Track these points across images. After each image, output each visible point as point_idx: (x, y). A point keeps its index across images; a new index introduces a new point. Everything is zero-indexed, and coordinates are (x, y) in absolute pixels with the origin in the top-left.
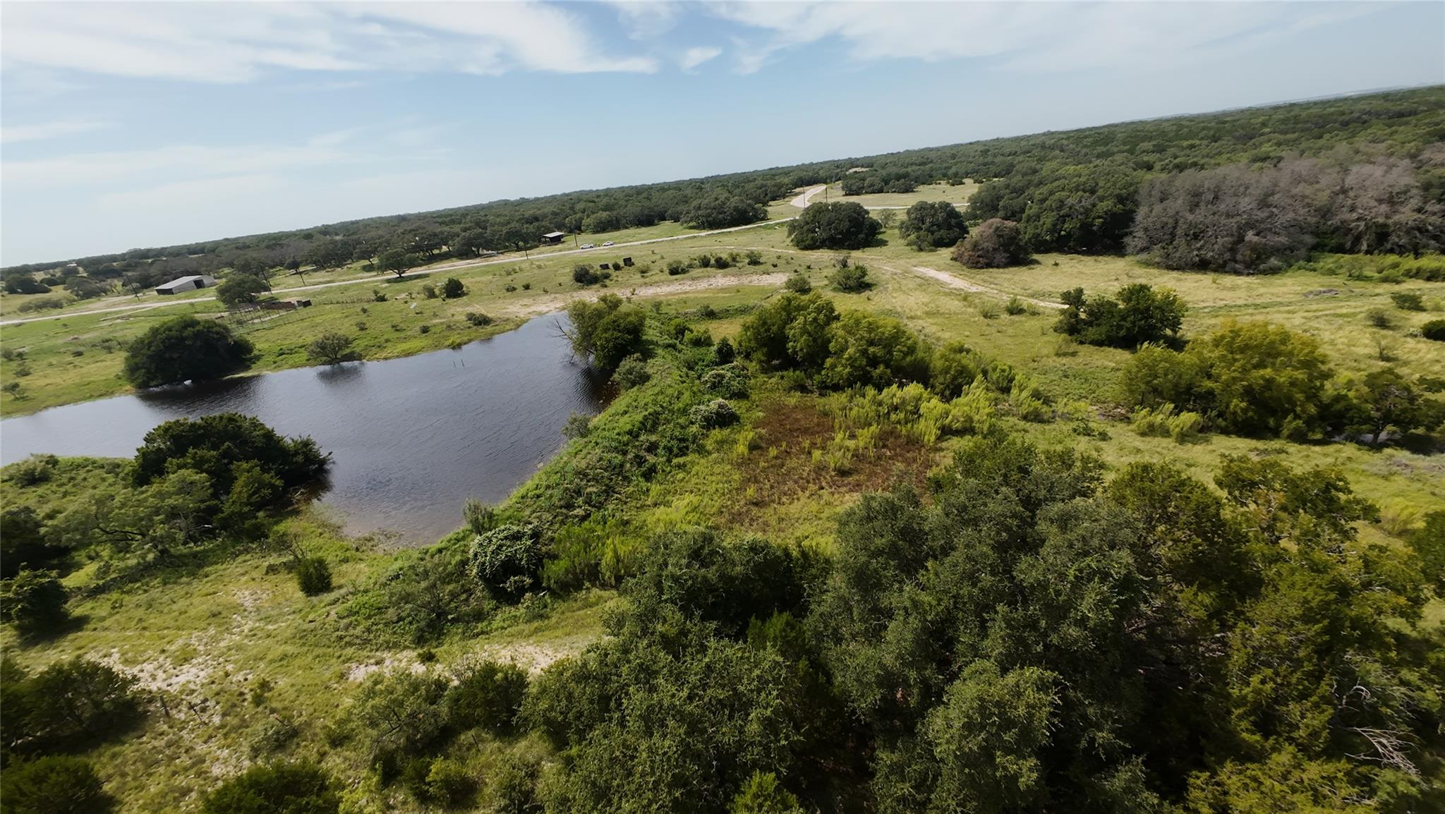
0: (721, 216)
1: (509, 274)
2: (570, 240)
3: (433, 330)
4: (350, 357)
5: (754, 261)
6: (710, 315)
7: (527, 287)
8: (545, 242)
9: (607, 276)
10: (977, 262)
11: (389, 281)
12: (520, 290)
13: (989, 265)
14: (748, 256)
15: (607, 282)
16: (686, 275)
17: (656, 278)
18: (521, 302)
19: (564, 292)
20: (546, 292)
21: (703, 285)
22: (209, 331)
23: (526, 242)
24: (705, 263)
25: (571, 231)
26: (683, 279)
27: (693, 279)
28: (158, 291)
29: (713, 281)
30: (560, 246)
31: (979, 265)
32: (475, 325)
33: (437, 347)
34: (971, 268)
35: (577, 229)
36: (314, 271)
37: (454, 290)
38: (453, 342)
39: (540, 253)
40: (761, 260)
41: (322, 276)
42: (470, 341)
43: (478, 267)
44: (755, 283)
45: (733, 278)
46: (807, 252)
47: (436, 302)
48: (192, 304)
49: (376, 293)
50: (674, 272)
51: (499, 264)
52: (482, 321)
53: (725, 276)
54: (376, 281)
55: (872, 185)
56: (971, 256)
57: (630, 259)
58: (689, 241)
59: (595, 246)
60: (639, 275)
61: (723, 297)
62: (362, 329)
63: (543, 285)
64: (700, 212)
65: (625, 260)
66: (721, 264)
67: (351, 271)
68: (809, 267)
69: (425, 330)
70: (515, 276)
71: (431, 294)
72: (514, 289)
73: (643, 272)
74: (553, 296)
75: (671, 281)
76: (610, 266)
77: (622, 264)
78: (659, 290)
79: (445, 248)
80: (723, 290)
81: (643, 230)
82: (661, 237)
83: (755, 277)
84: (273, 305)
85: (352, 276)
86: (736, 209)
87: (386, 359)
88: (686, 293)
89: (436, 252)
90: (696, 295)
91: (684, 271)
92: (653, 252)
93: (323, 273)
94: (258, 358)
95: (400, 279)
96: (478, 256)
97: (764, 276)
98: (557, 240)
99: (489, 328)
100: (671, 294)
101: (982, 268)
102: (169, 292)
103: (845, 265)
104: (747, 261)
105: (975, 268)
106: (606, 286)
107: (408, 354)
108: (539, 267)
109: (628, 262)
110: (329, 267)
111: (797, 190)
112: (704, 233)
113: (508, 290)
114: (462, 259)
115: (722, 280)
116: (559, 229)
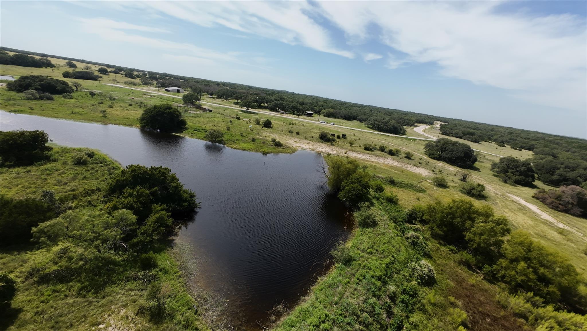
0: (385, 127)
1: (290, 124)
2: (316, 117)
3: (257, 141)
4: (221, 142)
5: (408, 157)
6: (392, 182)
7: (298, 133)
8: (305, 114)
9: (334, 140)
10: (558, 207)
11: (242, 111)
12: (294, 134)
13: (566, 211)
14: (406, 153)
15: (334, 143)
16: (373, 152)
17: (357, 149)
18: (294, 140)
19: (314, 142)
20: (306, 138)
21: (381, 161)
22: (174, 113)
23: (298, 112)
24: (382, 149)
25: (315, 113)
26: (371, 154)
27: (376, 156)
28: (165, 89)
29: (386, 160)
30: (311, 118)
31: (559, 209)
32: (275, 145)
33: (257, 150)
34: (550, 208)
35: (318, 112)
36: (217, 98)
37: (268, 124)
38: (264, 151)
39: (303, 119)
40: (412, 158)
41: (219, 101)
42: (272, 152)
43: (277, 117)
44: (409, 169)
45: (397, 163)
46: (435, 161)
47: (259, 127)
48: (173, 98)
49: (237, 115)
50: (367, 149)
51: (286, 118)
52: (278, 145)
53: (393, 160)
54: (238, 110)
56: (553, 202)
57: (345, 135)
58: (370, 134)
59: (326, 123)
60: (348, 145)
61: (395, 173)
62: (228, 130)
63: (305, 135)
64: (376, 122)
65: (343, 135)
66: (391, 153)
67: (230, 102)
68: (441, 171)
69: (254, 140)
70: (292, 126)
71: (258, 123)
72: (292, 132)
73: (351, 144)
74: (308, 141)
75: (365, 153)
76: (336, 135)
77: (341, 136)
78: (358, 155)
79: (266, 105)
80: (392, 167)
81: (346, 121)
83: (409, 166)
84: (199, 107)
85: (229, 105)
86: (393, 126)
87: (235, 148)
88: (373, 162)
89: (262, 105)
90: (376, 164)
91: (371, 150)
92: (354, 135)
93: (220, 100)
94: (186, 129)
95: (246, 112)
96: (277, 111)
97: (415, 167)
98: (310, 115)
99: (280, 149)
100: (364, 160)
101: (559, 211)
102: (168, 91)
103: (465, 178)
104: (404, 155)
105: (555, 209)
106: (333, 145)
107: (244, 149)
108: (303, 125)
110: (223, 99)
111: (416, 124)
113: (289, 132)
114: (271, 111)
115: (391, 161)
116: (311, 111)
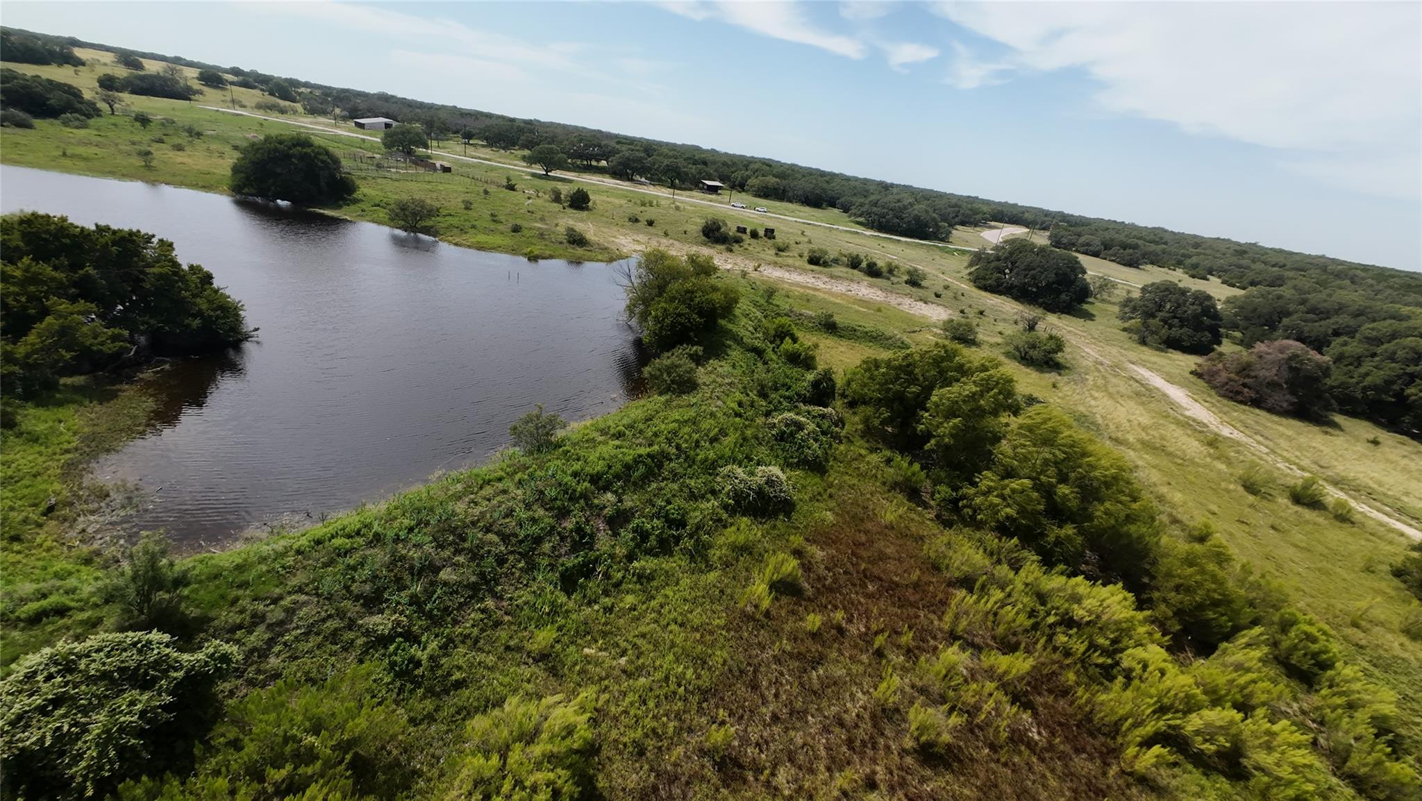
0: (896, 220)
1: (643, 204)
2: (725, 195)
3: (525, 232)
4: (427, 231)
5: (914, 281)
6: (830, 327)
7: (650, 223)
8: (701, 189)
9: (738, 241)
10: (1238, 393)
11: (534, 175)
12: (643, 223)
13: (1257, 403)
14: (909, 272)
15: (736, 247)
16: (826, 270)
17: (790, 261)
18: (635, 237)
19: (686, 241)
20: (667, 234)
21: (840, 287)
23: (682, 181)
24: (854, 263)
25: (733, 187)
26: (820, 273)
27: (832, 277)
28: (356, 123)
29: (854, 286)
30: (713, 197)
31: (1240, 398)
32: (569, 242)
33: (514, 251)
34: (1224, 396)
35: (740, 186)
36: (483, 146)
37: (580, 201)
38: (533, 252)
39: (690, 197)
40: (923, 283)
41: (486, 152)
42: (551, 257)
43: (622, 190)
44: (905, 308)
45: (879, 293)
46: (984, 293)
47: (556, 207)
48: (363, 140)
49: (509, 179)
50: (814, 260)
51: (643, 193)
52: (577, 240)
53: (871, 286)
54: (523, 172)
55: (1088, 244)
56: (1230, 380)
57: (772, 231)
58: (848, 235)
59: (750, 208)
60: (773, 252)
61: (858, 311)
62: (467, 208)
63: (667, 227)
64: (875, 209)
65: (767, 230)
66: (873, 271)
67: (512, 156)
68: (981, 313)
69: (516, 229)
70: (647, 208)
71: (557, 198)
72: (637, 221)
73: (780, 250)
74: (671, 241)
75: (805, 271)
76: (748, 231)
77: (761, 233)
78: (787, 275)
79: (604, 163)
80: (863, 302)
81: (807, 209)
82: (822, 221)
83: (907, 301)
84: (424, 162)
85: (507, 161)
86: (917, 218)
87: (456, 244)
88: (815, 289)
89: (594, 163)
90: (826, 296)
91: (825, 264)
92: (803, 233)
93: (488, 150)
94: (356, 201)
95: (546, 177)
96: (631, 180)
97: (920, 304)
98: (713, 190)
99: (580, 251)
100: (798, 285)
101: (1241, 402)
103: (1032, 327)
104: (906, 278)
105: (1231, 399)
106: (731, 251)
107: (480, 248)
108: (677, 208)
109: (770, 233)
110: (496, 147)
111: (993, 223)
112: (869, 233)
113: (630, 220)
114: (614, 178)
115: (865, 290)
116: (721, 180)
